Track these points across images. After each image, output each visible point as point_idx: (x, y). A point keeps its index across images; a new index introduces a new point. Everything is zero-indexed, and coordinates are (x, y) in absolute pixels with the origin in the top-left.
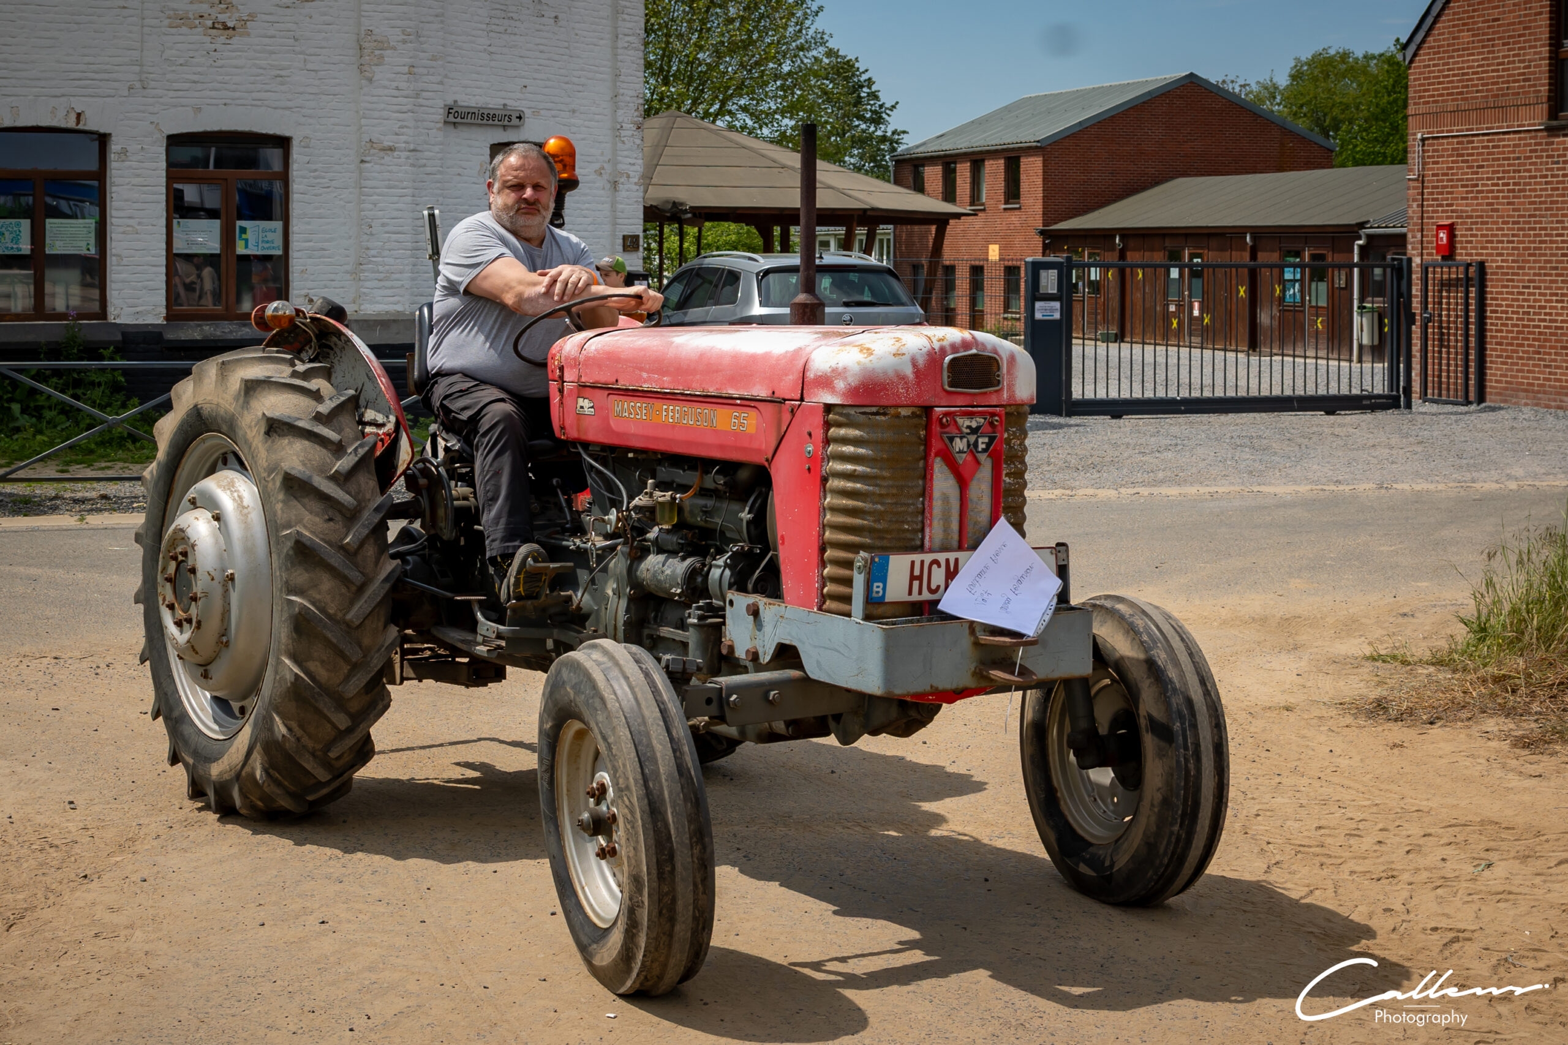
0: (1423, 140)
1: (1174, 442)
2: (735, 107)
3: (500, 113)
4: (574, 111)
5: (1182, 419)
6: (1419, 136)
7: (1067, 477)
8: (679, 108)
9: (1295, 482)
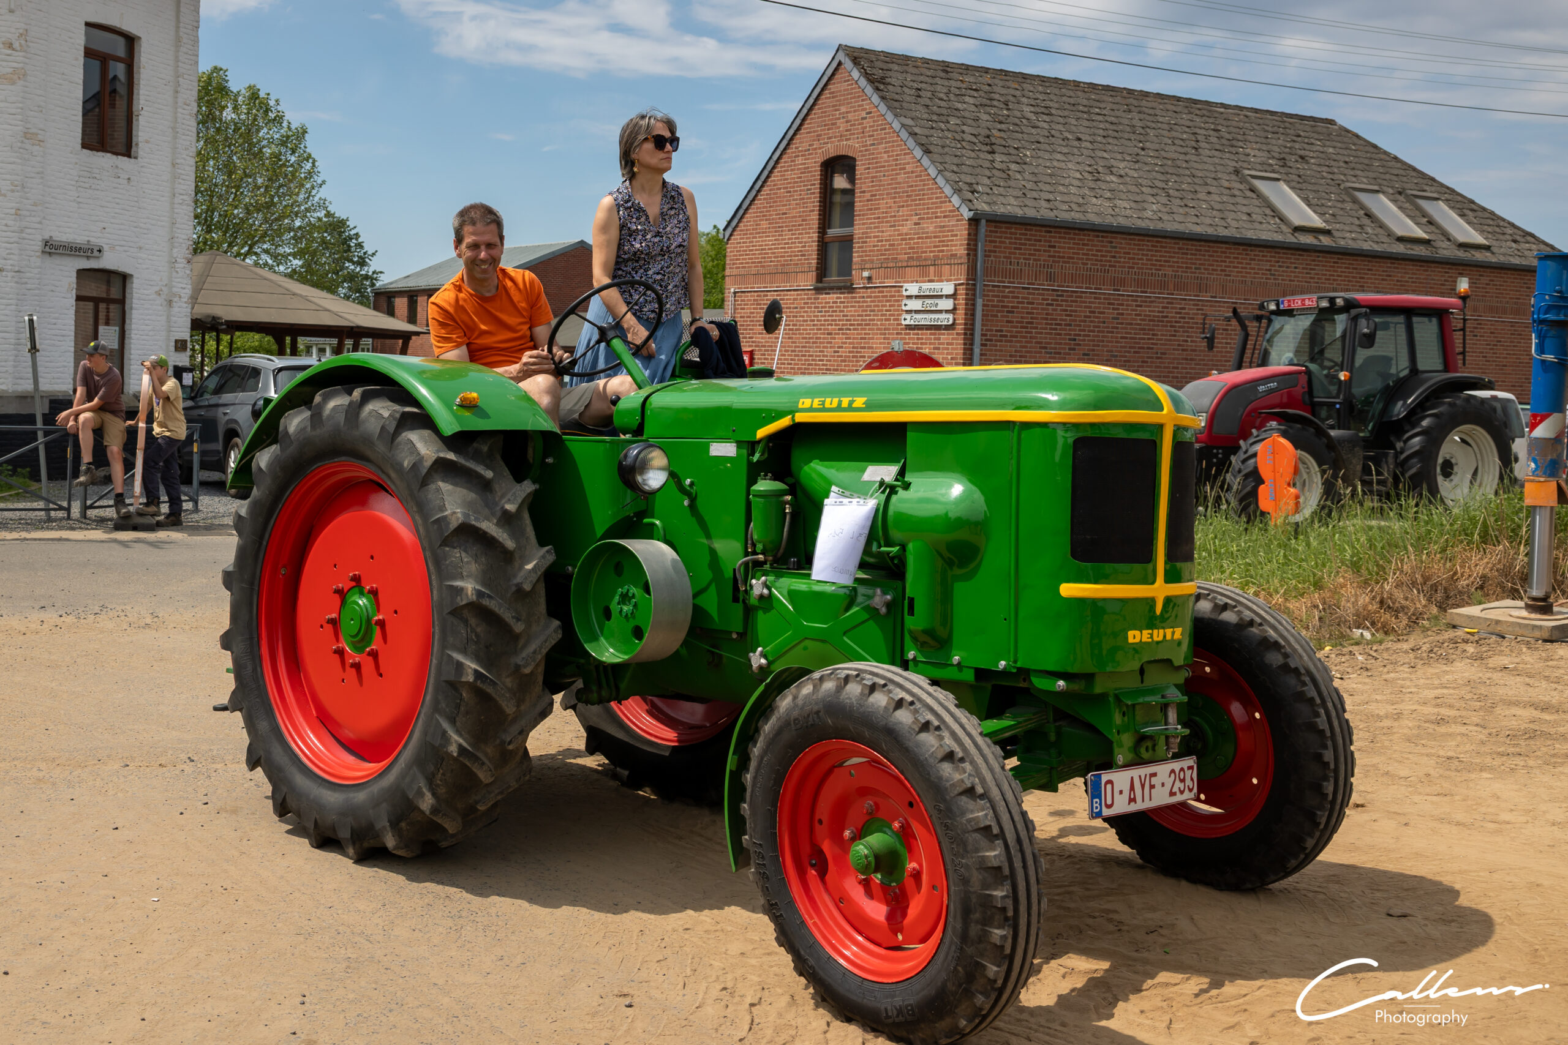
0: (735, 293)
3: (85, 247)
4: (140, 248)
6: (732, 290)
8: (218, 249)
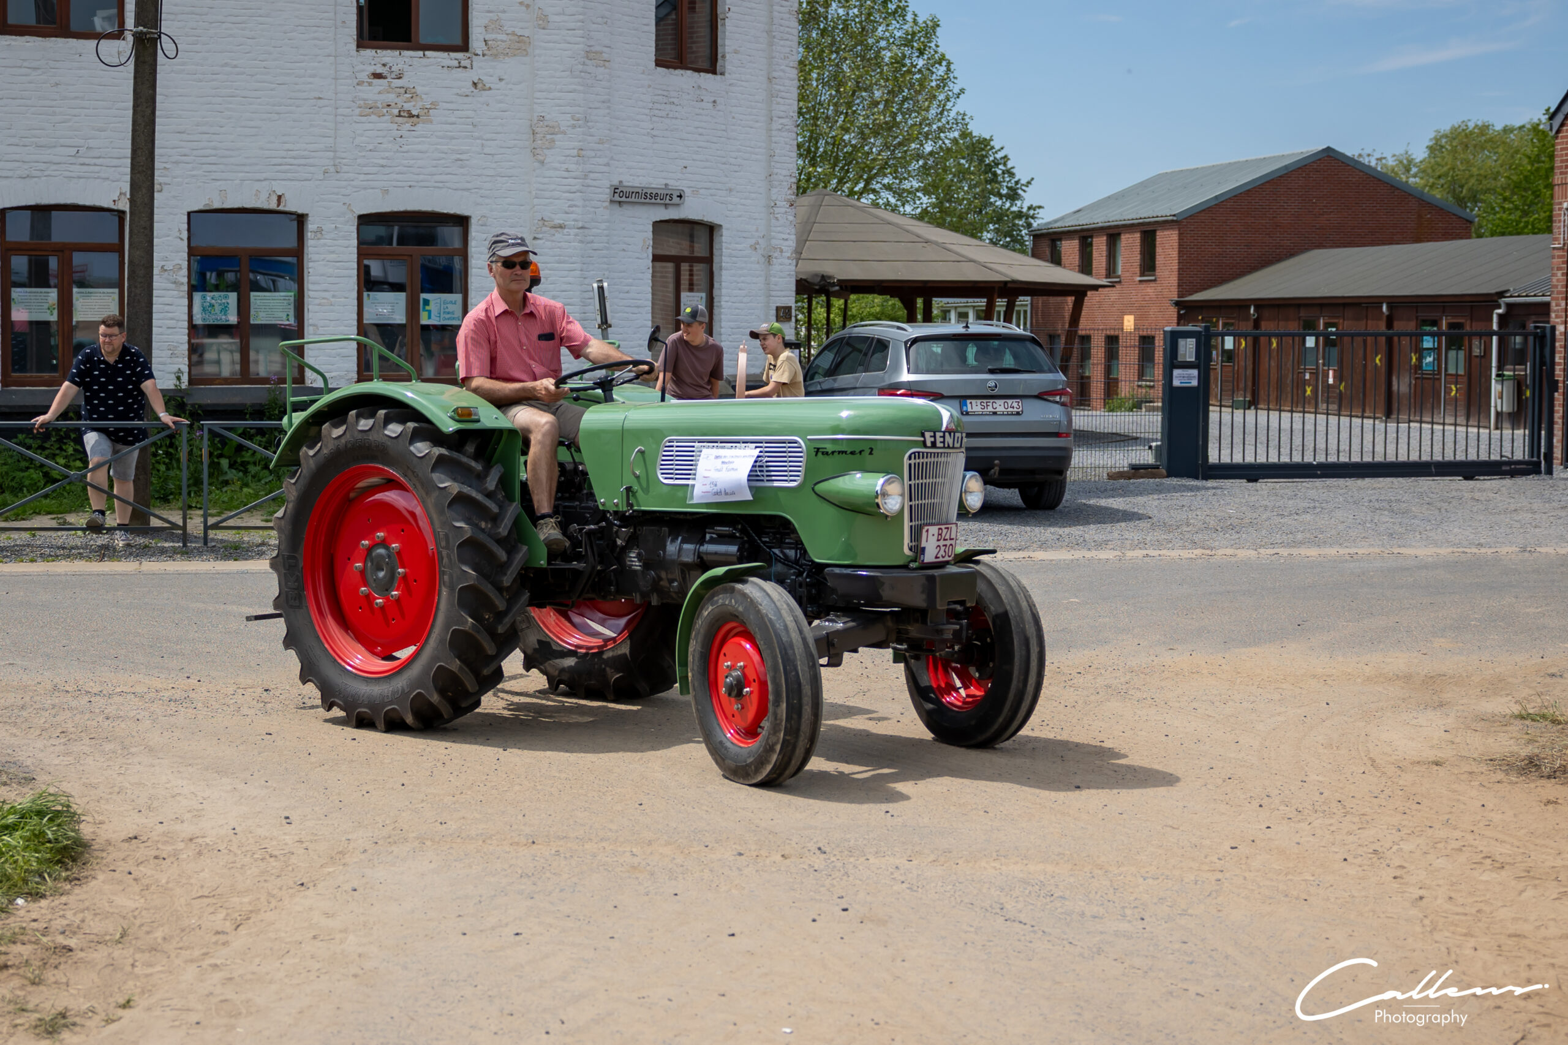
1: (1312, 505)
2: (879, 185)
3: (662, 192)
4: (731, 190)
5: (1318, 483)
6: (1565, 205)
7: (1207, 538)
8: (825, 187)
9: (1436, 544)
